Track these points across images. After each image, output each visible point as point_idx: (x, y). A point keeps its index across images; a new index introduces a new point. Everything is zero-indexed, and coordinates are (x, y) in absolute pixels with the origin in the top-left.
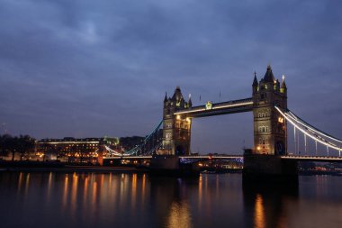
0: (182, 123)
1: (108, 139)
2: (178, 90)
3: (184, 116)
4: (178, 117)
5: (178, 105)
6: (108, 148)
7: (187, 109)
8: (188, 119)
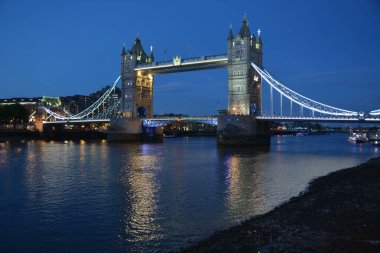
0: (143, 81)
1: (48, 100)
2: (138, 41)
3: (145, 73)
4: (139, 74)
5: (139, 58)
6: (48, 111)
7: (150, 64)
8: (150, 76)
